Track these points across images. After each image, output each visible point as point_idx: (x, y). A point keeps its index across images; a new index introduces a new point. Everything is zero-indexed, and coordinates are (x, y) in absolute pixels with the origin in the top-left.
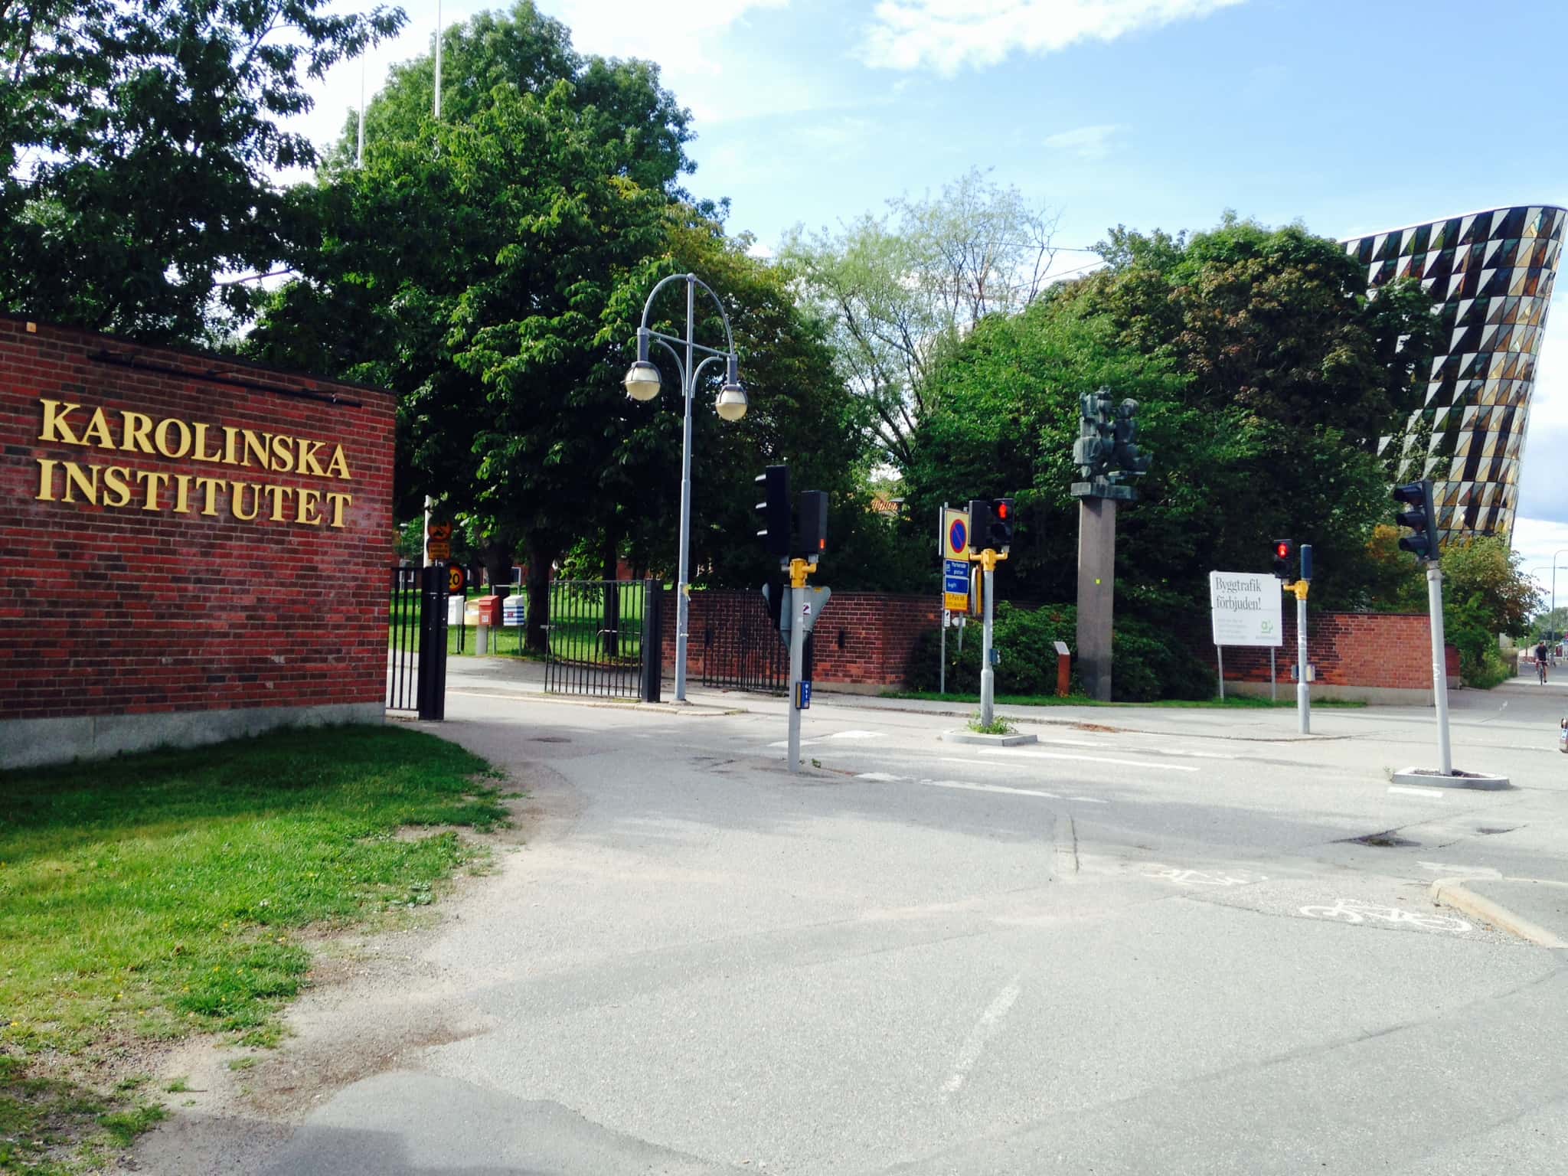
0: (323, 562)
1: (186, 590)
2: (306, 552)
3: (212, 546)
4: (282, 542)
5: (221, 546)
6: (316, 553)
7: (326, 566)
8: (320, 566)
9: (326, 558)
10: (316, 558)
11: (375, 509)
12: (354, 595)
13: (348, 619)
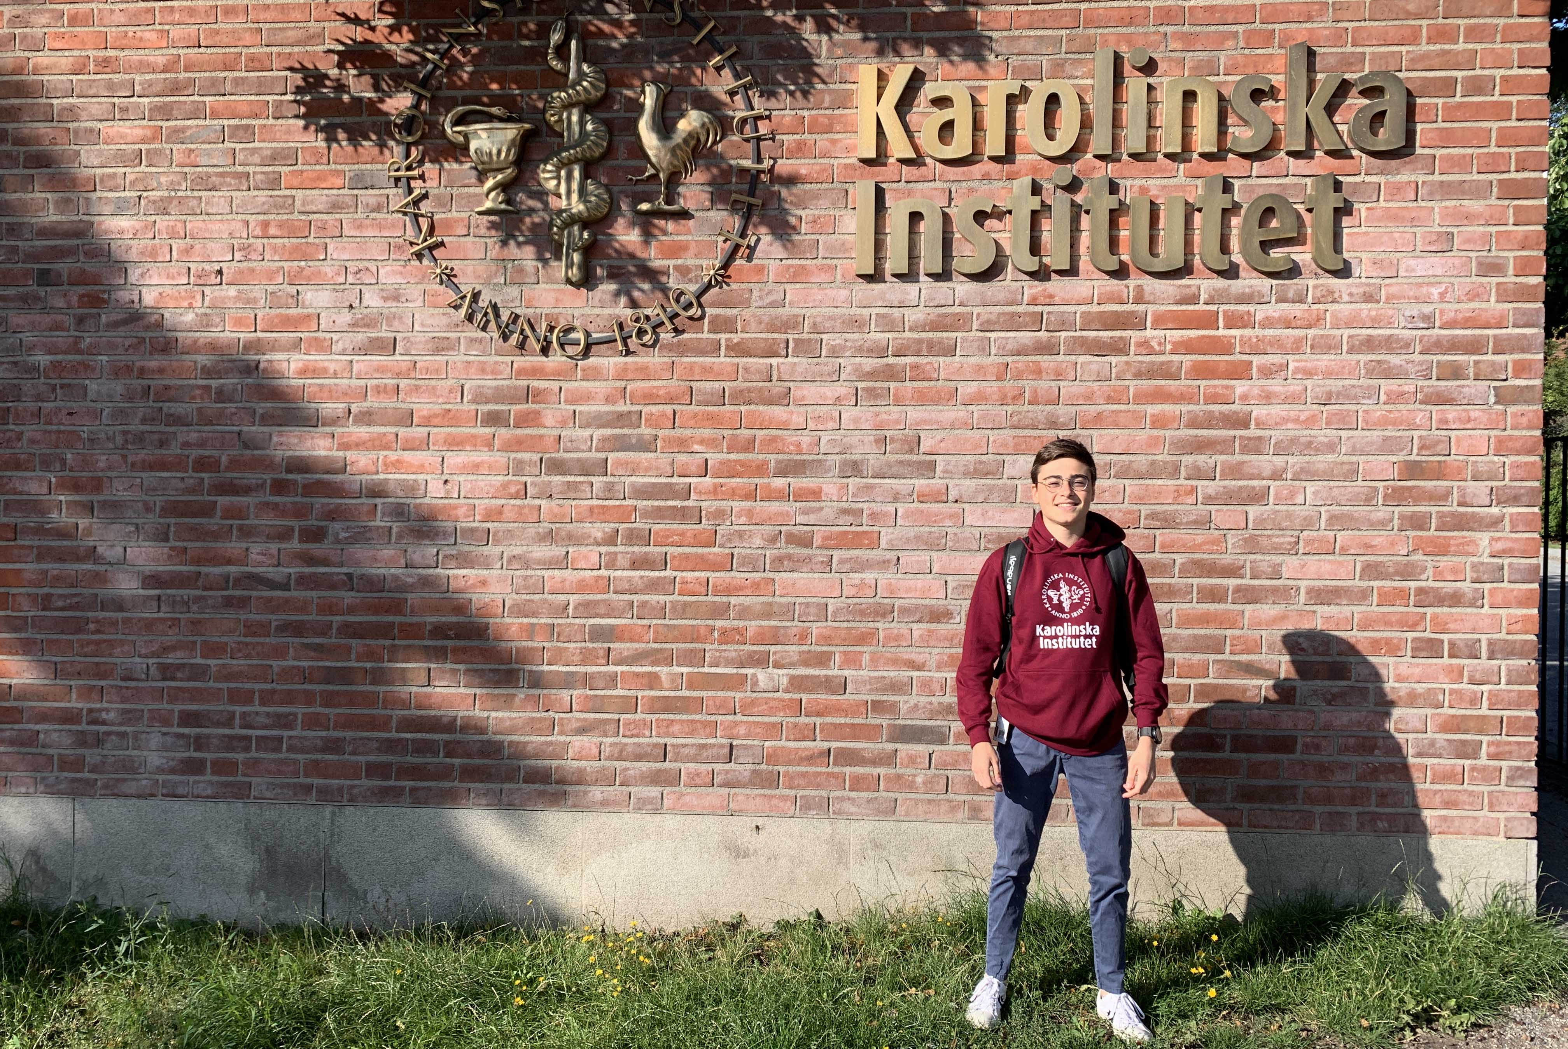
0: (1267, 398)
1: (816, 494)
2: (1202, 372)
3: (891, 374)
4: (1119, 348)
5: (918, 372)
6: (1241, 372)
7: (1276, 411)
8: (1258, 412)
9: (1275, 385)
10: (1240, 387)
11: (1469, 218)
12: (1396, 497)
13: (1372, 571)
